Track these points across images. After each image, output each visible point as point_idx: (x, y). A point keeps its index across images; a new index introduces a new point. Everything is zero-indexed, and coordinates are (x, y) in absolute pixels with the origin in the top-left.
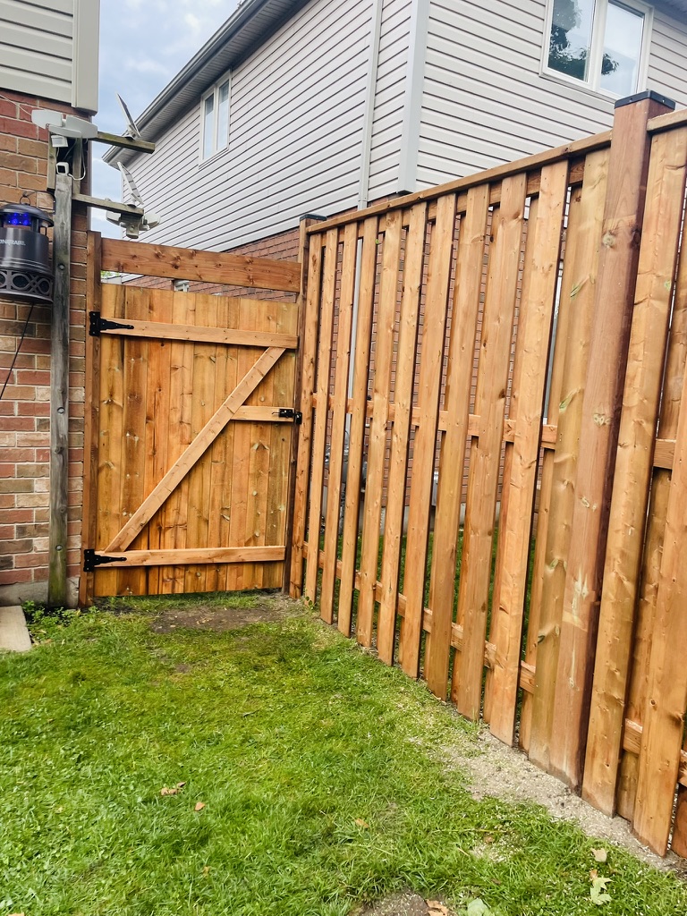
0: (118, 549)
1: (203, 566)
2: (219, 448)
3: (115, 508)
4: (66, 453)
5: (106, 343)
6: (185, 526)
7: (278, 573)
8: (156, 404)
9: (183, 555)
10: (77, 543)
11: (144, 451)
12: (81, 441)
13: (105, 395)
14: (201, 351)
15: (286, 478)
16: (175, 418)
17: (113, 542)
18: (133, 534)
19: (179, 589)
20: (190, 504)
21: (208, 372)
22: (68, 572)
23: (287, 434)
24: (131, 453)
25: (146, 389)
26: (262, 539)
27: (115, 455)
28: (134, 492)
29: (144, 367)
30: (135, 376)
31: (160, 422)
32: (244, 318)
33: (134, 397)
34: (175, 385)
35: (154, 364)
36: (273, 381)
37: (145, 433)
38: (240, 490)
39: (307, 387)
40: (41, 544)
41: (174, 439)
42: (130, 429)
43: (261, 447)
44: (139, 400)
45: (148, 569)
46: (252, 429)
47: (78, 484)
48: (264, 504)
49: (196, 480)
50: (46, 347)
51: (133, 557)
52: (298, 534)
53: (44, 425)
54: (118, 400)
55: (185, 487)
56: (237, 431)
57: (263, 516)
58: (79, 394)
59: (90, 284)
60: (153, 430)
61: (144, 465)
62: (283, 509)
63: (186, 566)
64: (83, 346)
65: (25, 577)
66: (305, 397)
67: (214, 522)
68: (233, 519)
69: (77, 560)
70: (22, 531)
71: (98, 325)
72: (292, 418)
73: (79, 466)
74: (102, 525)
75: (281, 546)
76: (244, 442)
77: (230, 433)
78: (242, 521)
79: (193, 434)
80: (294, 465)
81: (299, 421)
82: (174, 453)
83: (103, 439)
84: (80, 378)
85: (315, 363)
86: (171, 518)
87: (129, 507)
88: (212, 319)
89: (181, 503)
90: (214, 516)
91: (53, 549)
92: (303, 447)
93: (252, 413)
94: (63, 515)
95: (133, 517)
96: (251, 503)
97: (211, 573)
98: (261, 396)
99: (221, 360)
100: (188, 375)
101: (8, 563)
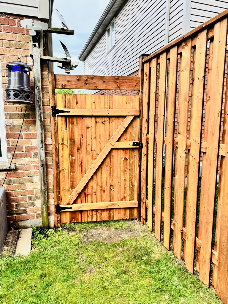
0: (69, 204)
1: (104, 210)
2: (108, 160)
3: (67, 186)
4: (45, 167)
5: (59, 119)
6: (95, 193)
7: (136, 212)
8: (81, 143)
9: (95, 205)
10: (52, 203)
11: (77, 163)
12: (51, 160)
13: (60, 141)
14: (99, 120)
15: (137, 172)
16: (89, 149)
17: (67, 201)
18: (74, 198)
19: (94, 220)
20: (97, 184)
21: (102, 128)
22: (49, 214)
23: (136, 153)
24: (72, 164)
25: (77, 138)
26: (128, 198)
27: (65, 165)
28: (74, 180)
29: (75, 128)
30: (72, 132)
31: (83, 150)
32: (116, 104)
33: (72, 141)
34: (89, 135)
35: (79, 126)
36: (130, 130)
37: (77, 156)
38: (118, 178)
39: (144, 132)
40: (38, 203)
41: (89, 158)
42: (71, 154)
43: (126, 159)
44: (74, 142)
45: (81, 212)
46: (121, 152)
47: (51, 179)
48: (128, 183)
49: (99, 174)
50: (34, 123)
51: (75, 207)
52: (143, 196)
53: (36, 155)
54: (66, 143)
55: (95, 177)
56: (115, 153)
57: (128, 188)
58: (49, 141)
59: (51, 94)
60: (80, 154)
61: (77, 168)
62: (136, 185)
63: (97, 210)
64: (49, 121)
65: (32, 217)
66: (144, 137)
67: (107, 191)
68: (115, 190)
69: (52, 209)
70: (30, 198)
71: (55, 112)
72: (138, 146)
73: (51, 171)
75: (136, 201)
77: (112, 154)
78: (119, 191)
79: (97, 155)
80: (140, 166)
81: (141, 147)
82: (89, 163)
83: (61, 159)
84: (49, 134)
85: (148, 121)
86: (89, 190)
87: (72, 186)
88: (102, 106)
89: (93, 183)
90: (107, 189)
91: (42, 205)
92: (144, 158)
93: (121, 145)
94: (46, 192)
95: (74, 190)
96: (122, 182)
97: (107, 213)
98: (124, 137)
99: (107, 123)
100: (93, 130)
101: (25, 211)
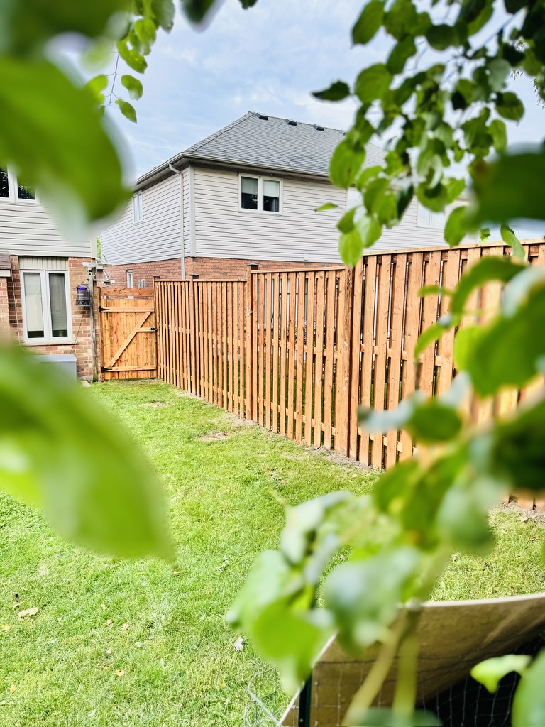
0: (110, 367)
1: (133, 371)
2: (135, 339)
3: (109, 356)
4: (95, 342)
5: (103, 314)
6: (127, 361)
7: (155, 372)
8: (117, 329)
9: (128, 368)
10: (99, 365)
11: (115, 341)
12: (99, 339)
13: (104, 327)
14: (128, 314)
15: (155, 347)
16: (122, 332)
17: (108, 365)
18: (114, 363)
19: (127, 378)
20: (128, 354)
21: (130, 319)
22: (98, 373)
23: (154, 334)
24: (111, 342)
25: (114, 325)
26: (149, 363)
27: (107, 342)
28: (113, 352)
29: (113, 320)
30: (111, 322)
31: (118, 333)
32: (139, 304)
33: (111, 327)
34: (122, 323)
35: (116, 318)
36: (149, 320)
37: (114, 335)
38: (142, 350)
39: (158, 322)
40: (91, 365)
41: (123, 338)
42: (111, 335)
43: (147, 338)
45: (118, 372)
46: (144, 334)
47: (98, 350)
48: (149, 354)
49: (129, 347)
50: (89, 316)
51: (114, 369)
52: (159, 362)
53: (89, 335)
54: (107, 328)
55: (126, 350)
56: (139, 335)
57: (149, 357)
58: (97, 327)
59: (98, 300)
60: (117, 335)
61: (115, 344)
62: (155, 355)
63: (129, 371)
64: (97, 315)
65: (87, 374)
66: (157, 324)
67: (135, 359)
68: (141, 358)
69: (100, 369)
70: (86, 362)
71: (101, 310)
72: (155, 331)
73: (98, 346)
74: (105, 361)
75: (155, 365)
76: (142, 337)
78: (143, 359)
79: (128, 336)
80: (156, 343)
82: (123, 341)
83: (104, 338)
84: (97, 323)
86: (123, 359)
87: (112, 356)
88: (130, 305)
89: (126, 354)
90: (135, 357)
91: (94, 366)
92: (158, 338)
93: (143, 329)
94: (96, 357)
95: (113, 358)
96: (145, 354)
97: (135, 373)
98: (145, 325)
99: (134, 316)
100: (125, 320)
101: (83, 370)
